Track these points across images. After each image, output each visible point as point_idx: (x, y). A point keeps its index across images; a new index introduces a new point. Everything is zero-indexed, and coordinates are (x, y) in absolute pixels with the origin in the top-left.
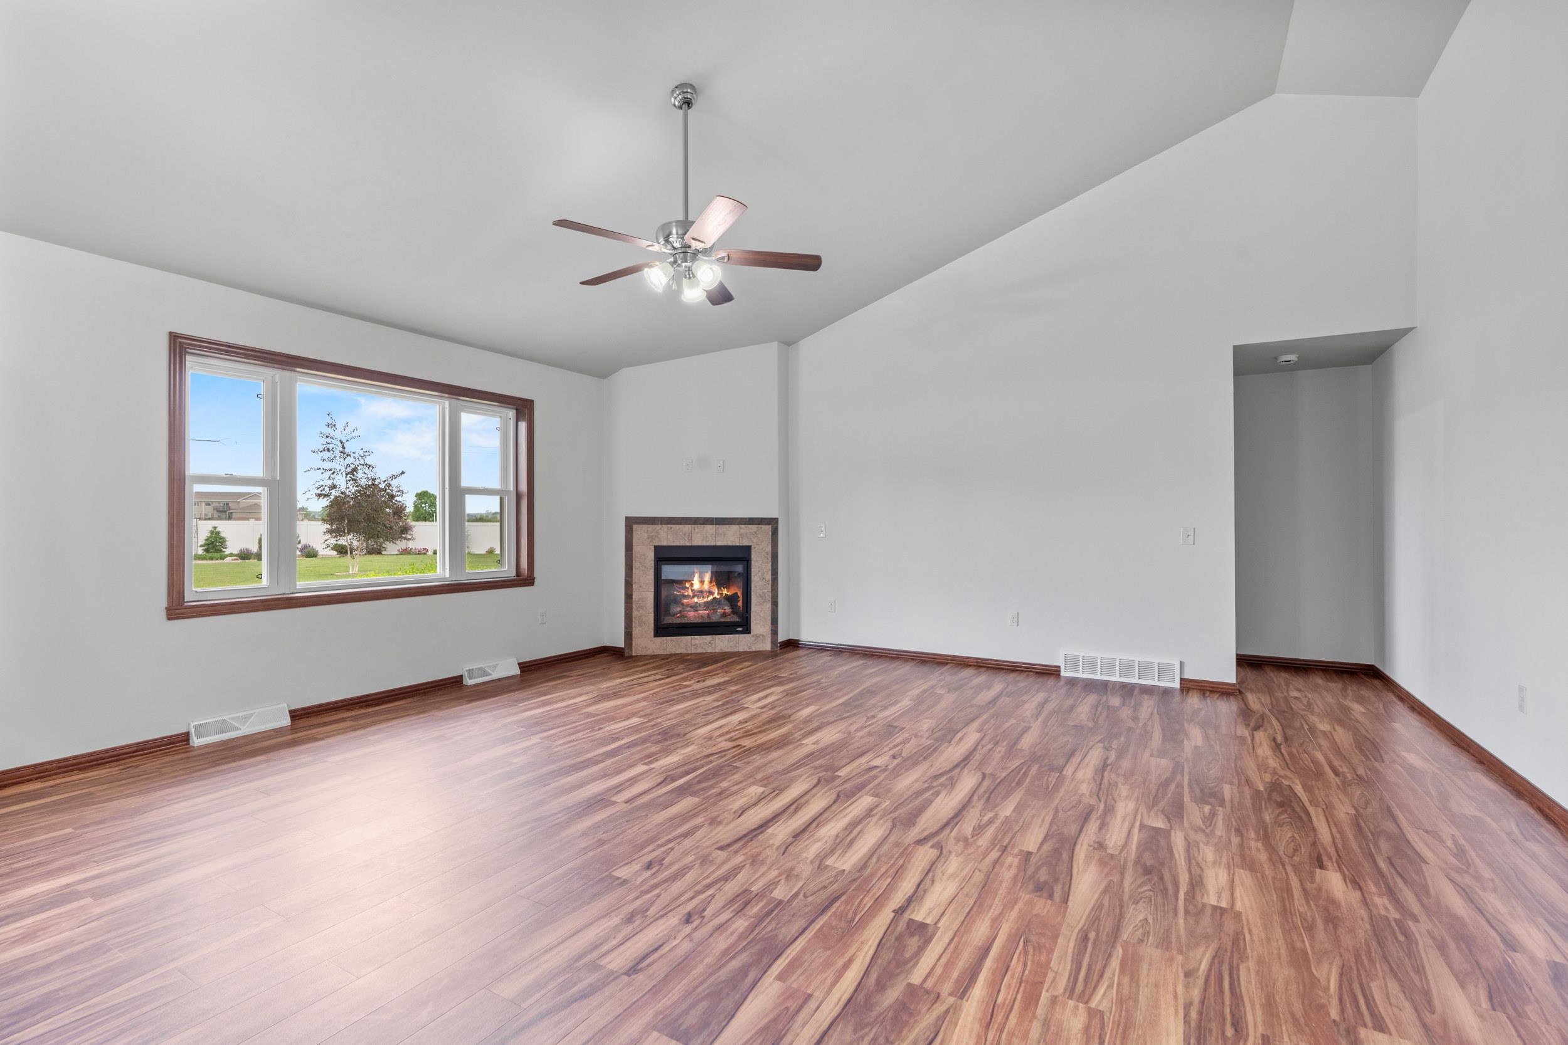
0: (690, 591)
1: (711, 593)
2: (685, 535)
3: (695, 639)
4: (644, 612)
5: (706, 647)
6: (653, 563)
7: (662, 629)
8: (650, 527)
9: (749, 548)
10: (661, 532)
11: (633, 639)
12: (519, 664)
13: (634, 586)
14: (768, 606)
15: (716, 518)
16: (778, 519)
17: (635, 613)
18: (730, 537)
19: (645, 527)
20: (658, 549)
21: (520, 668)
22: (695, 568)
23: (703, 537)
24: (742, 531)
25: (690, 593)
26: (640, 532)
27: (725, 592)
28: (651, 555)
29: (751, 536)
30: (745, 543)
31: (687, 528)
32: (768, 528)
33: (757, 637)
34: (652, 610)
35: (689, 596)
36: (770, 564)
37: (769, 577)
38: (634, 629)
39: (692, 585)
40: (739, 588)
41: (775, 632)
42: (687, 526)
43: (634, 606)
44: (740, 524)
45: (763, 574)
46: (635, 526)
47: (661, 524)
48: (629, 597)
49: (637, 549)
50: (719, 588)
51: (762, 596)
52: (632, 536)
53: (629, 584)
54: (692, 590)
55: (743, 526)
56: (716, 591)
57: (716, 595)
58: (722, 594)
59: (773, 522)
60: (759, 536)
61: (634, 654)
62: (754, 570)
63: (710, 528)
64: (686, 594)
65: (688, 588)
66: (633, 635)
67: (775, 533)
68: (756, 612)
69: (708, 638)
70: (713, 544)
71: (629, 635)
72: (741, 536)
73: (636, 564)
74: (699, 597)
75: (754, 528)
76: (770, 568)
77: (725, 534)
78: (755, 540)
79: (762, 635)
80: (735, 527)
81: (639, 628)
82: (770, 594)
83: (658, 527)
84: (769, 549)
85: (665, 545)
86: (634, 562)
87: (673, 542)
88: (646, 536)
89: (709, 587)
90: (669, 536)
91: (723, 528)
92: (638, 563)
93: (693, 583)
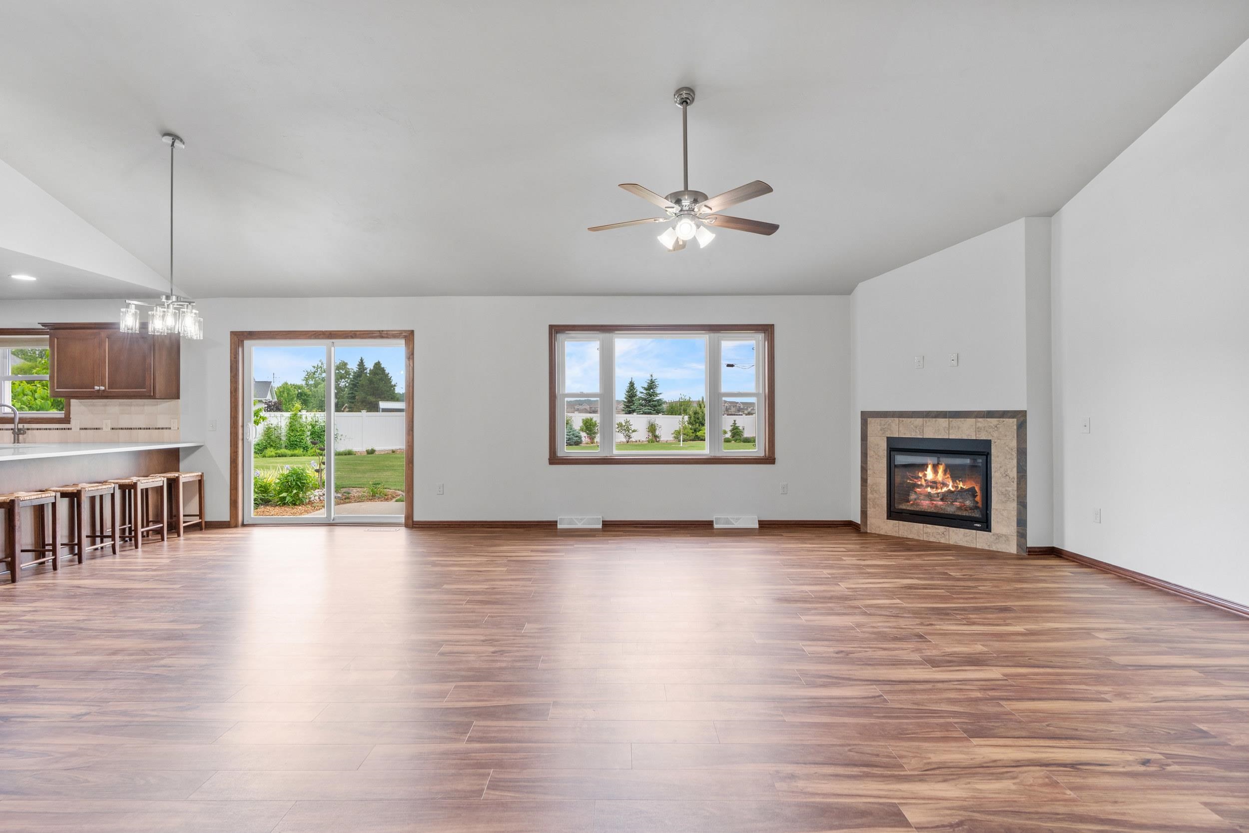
0: (923, 480)
1: (947, 485)
2: (916, 428)
3: (927, 527)
4: (877, 496)
5: (938, 536)
6: (886, 452)
7: (894, 514)
8: (884, 420)
9: (988, 443)
10: (893, 425)
11: (868, 518)
12: (759, 521)
13: (868, 471)
14: (1013, 506)
15: (950, 412)
16: (1026, 411)
17: (869, 496)
18: (965, 431)
19: (878, 420)
20: (890, 440)
21: (759, 524)
22: (930, 460)
23: (935, 430)
24: (979, 425)
25: (924, 483)
26: (874, 425)
27: (961, 485)
28: (884, 445)
29: (991, 430)
30: (983, 436)
31: (919, 421)
32: (1013, 422)
33: (999, 536)
34: (885, 495)
35: (921, 485)
36: (1015, 461)
37: (1014, 473)
38: (868, 509)
39: (925, 475)
40: (976, 482)
41: (1022, 535)
42: (918, 419)
43: (868, 489)
44: (976, 417)
45: (1006, 471)
46: (869, 420)
47: (893, 417)
48: (864, 481)
49: (871, 439)
50: (954, 481)
51: (1006, 494)
52: (867, 428)
53: (864, 470)
54: (925, 480)
55: (981, 420)
56: (951, 484)
57: (950, 488)
58: (957, 487)
59: (1020, 417)
60: (1001, 430)
61: (868, 531)
62: (994, 466)
63: (943, 422)
64: (919, 483)
65: (921, 478)
66: (868, 515)
67: (1022, 427)
68: (997, 510)
69: (941, 529)
70: (947, 437)
71: (864, 513)
72: (978, 430)
73: (870, 453)
74: (932, 487)
75: (994, 421)
76: (1016, 465)
77: (959, 428)
78: (995, 434)
79: (1005, 536)
80: (971, 421)
81: (872, 509)
82: (1015, 493)
83: (889, 420)
84: (1014, 444)
85: (896, 435)
86: (868, 450)
87: (905, 434)
88: (879, 427)
89: (943, 479)
90: (900, 429)
91: (956, 422)
92: (872, 452)
93: (926, 473)
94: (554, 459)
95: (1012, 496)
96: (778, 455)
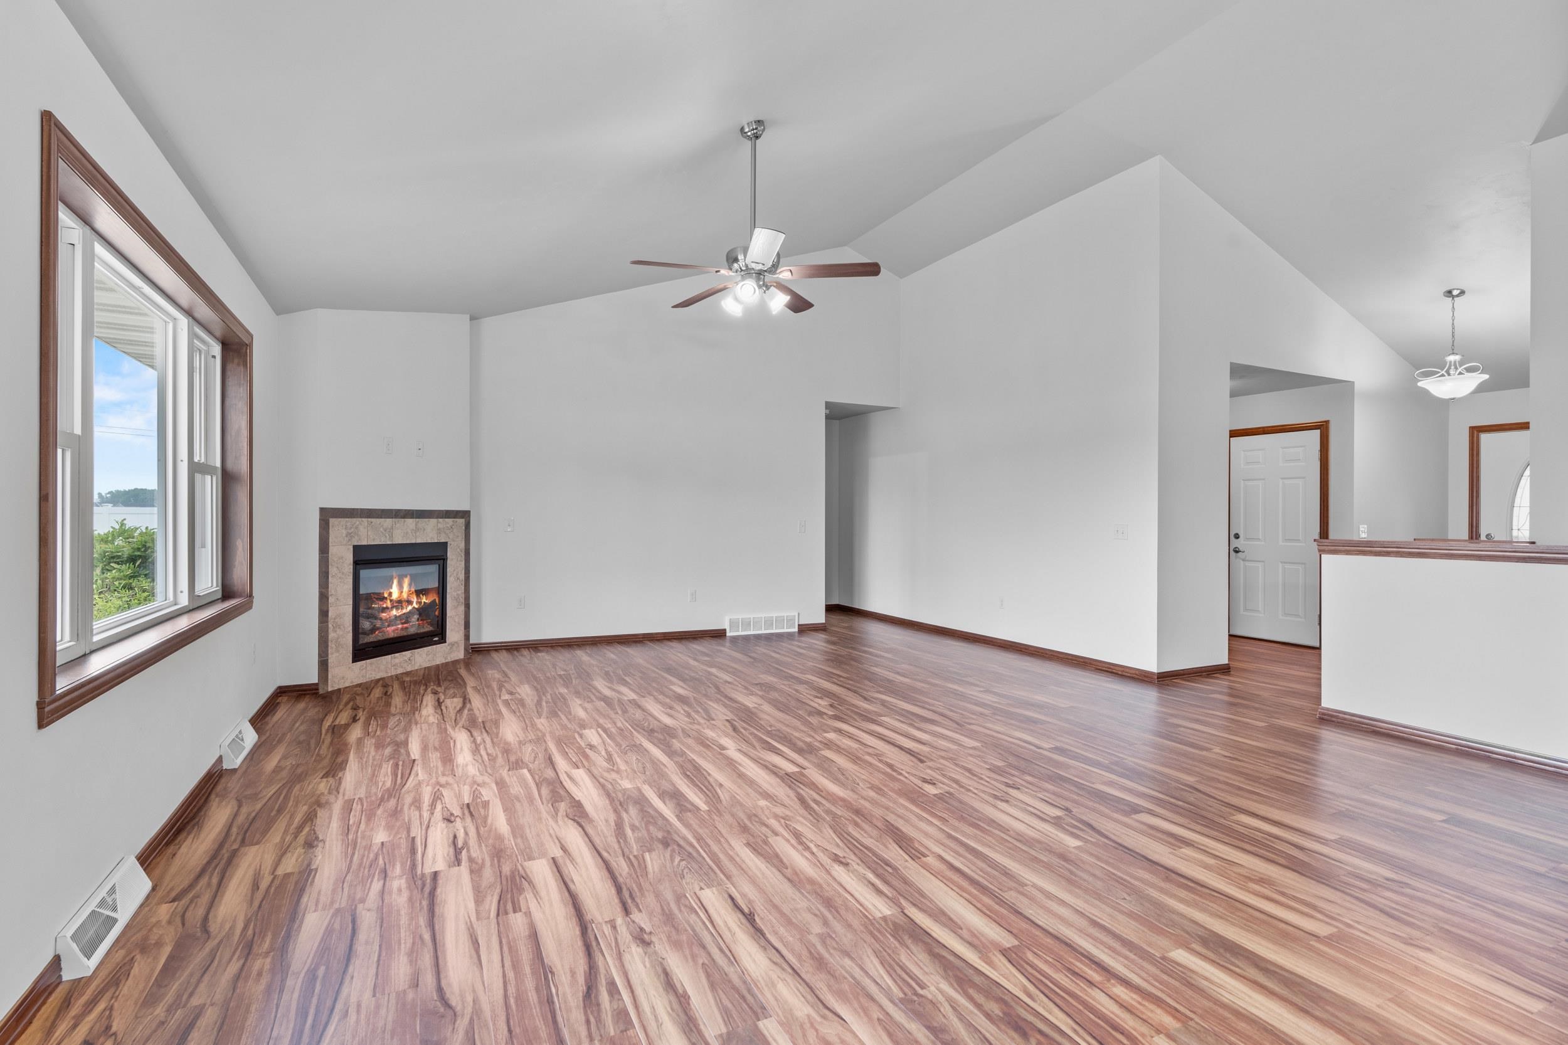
0: (389, 601)
1: (409, 602)
2: (385, 531)
3: (396, 658)
4: (341, 633)
5: (405, 665)
6: (352, 567)
7: (361, 652)
8: (349, 521)
9: (445, 544)
10: (361, 528)
11: (329, 669)
13: (330, 598)
14: (461, 608)
16: (470, 511)
17: (332, 635)
18: (428, 533)
19: (343, 521)
20: (357, 549)
22: (394, 571)
23: (403, 534)
24: (440, 526)
25: (389, 604)
26: (338, 528)
28: (349, 557)
29: (448, 531)
30: (442, 539)
31: (388, 522)
32: (461, 521)
33: (452, 645)
34: (350, 628)
35: (387, 608)
36: (463, 562)
37: (462, 576)
38: (329, 655)
39: (390, 594)
40: (436, 594)
41: (467, 637)
42: (388, 520)
43: (330, 626)
44: (438, 516)
45: (457, 575)
46: (332, 521)
47: (361, 517)
48: (324, 614)
49: (333, 550)
50: (417, 596)
51: (456, 600)
52: (328, 533)
53: (324, 597)
54: (391, 601)
55: (441, 520)
56: (415, 600)
57: (415, 605)
58: (420, 602)
59: (465, 515)
60: (455, 531)
61: (329, 690)
62: (449, 570)
63: (410, 522)
64: (385, 606)
65: (386, 598)
66: (329, 665)
67: (467, 526)
68: (451, 617)
69: (407, 654)
70: (413, 542)
71: (323, 667)
72: (439, 531)
73: (333, 570)
74: (397, 609)
75: (450, 521)
76: (463, 567)
77: (424, 530)
78: (451, 536)
79: (456, 642)
80: (433, 521)
81: (336, 654)
82: (463, 597)
83: (356, 521)
84: (462, 545)
85: (364, 543)
86: (330, 567)
87: (374, 539)
88: (344, 532)
89: (408, 596)
90: (369, 533)
91: (422, 522)
92: (335, 569)
93: (391, 591)
95: (461, 600)
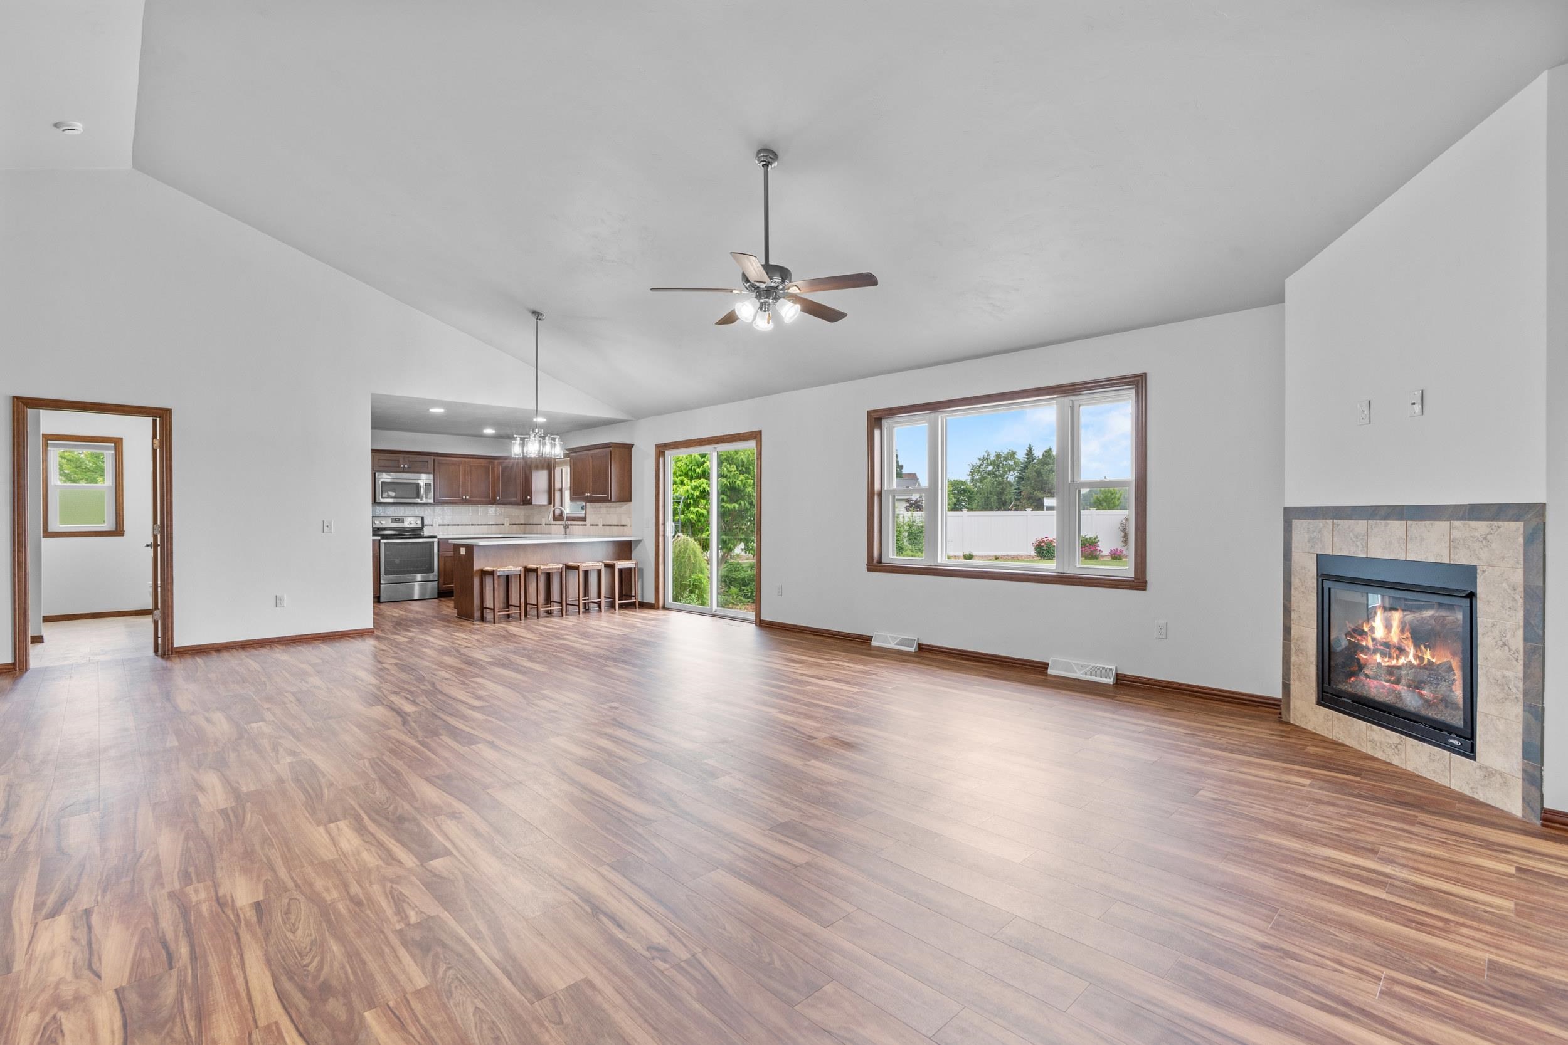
0: (1369, 639)
1: (1401, 651)
2: (1357, 538)
3: (1372, 730)
4: (1304, 660)
5: (1390, 752)
6: (1315, 581)
7: (1329, 697)
8: (1312, 523)
9: (1470, 572)
10: (1326, 532)
11: (1292, 694)
12: (1117, 674)
13: (1292, 614)
14: (1516, 711)
15: (1408, 507)
16: (1545, 504)
17: (1294, 658)
18: (1433, 545)
19: (1305, 522)
20: (1320, 559)
21: (1115, 679)
22: (1377, 601)
23: (1384, 543)
24: (1456, 534)
25: (1370, 644)
26: (1300, 531)
27: (1428, 656)
28: (1313, 568)
29: (1476, 545)
30: (1462, 559)
31: (1360, 526)
32: (1515, 529)
33: (1489, 773)
34: (1314, 659)
35: (1367, 648)
36: (1521, 614)
37: (1517, 641)
38: (1292, 682)
39: (1372, 629)
40: (1454, 654)
41: (1534, 779)
42: (1360, 522)
43: (1292, 646)
44: (1451, 518)
45: (1503, 635)
46: (1294, 522)
47: (1324, 518)
48: (1287, 630)
49: (1296, 556)
50: (1417, 646)
51: (1503, 684)
52: (1291, 537)
55: (1457, 523)
56: (1412, 651)
57: (1410, 658)
58: (1422, 659)
59: (1533, 514)
60: (1494, 545)
61: (1292, 722)
62: (1482, 621)
63: (1397, 527)
64: (1364, 643)
65: (1366, 633)
66: (1292, 687)
67: (1536, 538)
68: (1486, 715)
69: (1393, 737)
70: (1401, 557)
71: (1286, 687)
72: (1453, 544)
73: (1295, 581)
74: (1383, 655)
75: (1481, 527)
76: (1522, 624)
77: (1422, 539)
78: (1484, 555)
79: (1501, 773)
80: (1442, 526)
81: (1297, 683)
82: (1521, 685)
83: (1320, 523)
84: (1518, 577)
85: (1329, 552)
86: (1293, 577)
87: (1341, 549)
88: (1307, 536)
89: (1400, 640)
90: (1335, 539)
91: (1418, 528)
92: (1298, 580)
93: (1374, 624)
94: (876, 565)
95: (1514, 690)
96: (1150, 577)
